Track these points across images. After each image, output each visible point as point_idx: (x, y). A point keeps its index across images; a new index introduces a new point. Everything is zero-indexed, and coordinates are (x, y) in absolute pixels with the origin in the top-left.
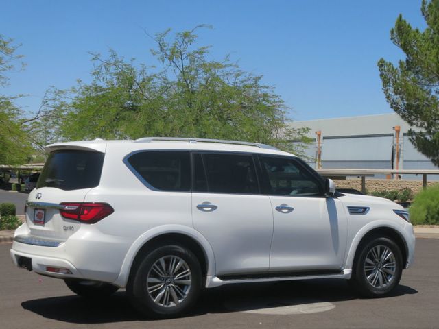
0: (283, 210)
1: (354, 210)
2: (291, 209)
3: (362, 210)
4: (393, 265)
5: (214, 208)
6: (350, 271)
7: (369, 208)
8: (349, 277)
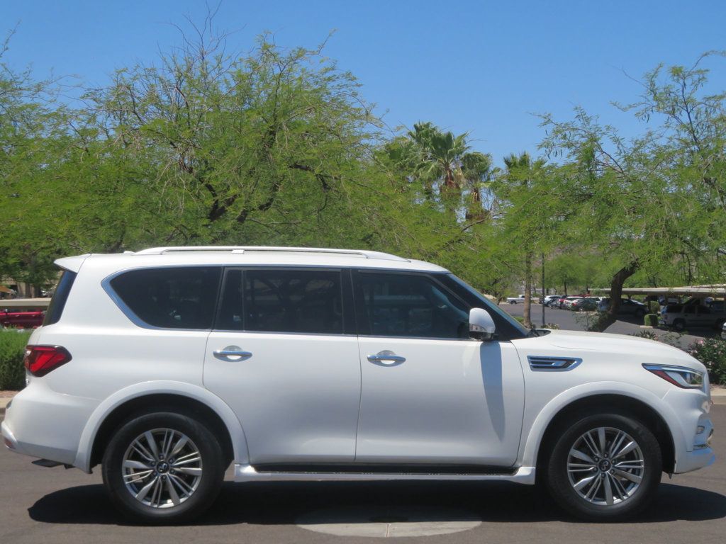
0: (383, 362)
1: (540, 363)
2: (400, 360)
3: (561, 364)
4: (639, 464)
5: (246, 356)
6: (533, 469)
7: (580, 361)
8: (532, 482)
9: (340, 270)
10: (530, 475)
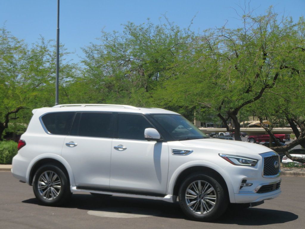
0: (119, 149)
2: (125, 149)
4: (214, 197)
5: (75, 145)
6: (171, 196)
7: (192, 151)
8: (172, 201)
9: (112, 113)
10: (171, 198)
